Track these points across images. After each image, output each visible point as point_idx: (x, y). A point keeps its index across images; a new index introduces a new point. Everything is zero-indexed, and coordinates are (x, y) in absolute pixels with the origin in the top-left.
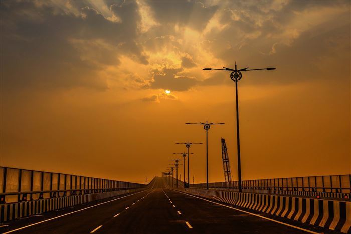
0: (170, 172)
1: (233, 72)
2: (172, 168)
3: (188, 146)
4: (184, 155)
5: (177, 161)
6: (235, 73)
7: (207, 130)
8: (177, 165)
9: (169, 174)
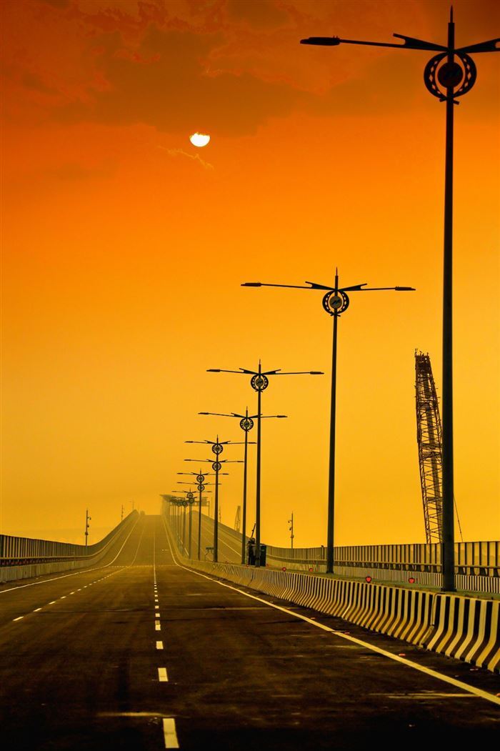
0: (190, 495)
1: (439, 58)
2: (200, 477)
3: (260, 381)
4: (246, 423)
5: (217, 448)
6: (445, 60)
7: (336, 315)
8: (217, 466)
9: (191, 500)
